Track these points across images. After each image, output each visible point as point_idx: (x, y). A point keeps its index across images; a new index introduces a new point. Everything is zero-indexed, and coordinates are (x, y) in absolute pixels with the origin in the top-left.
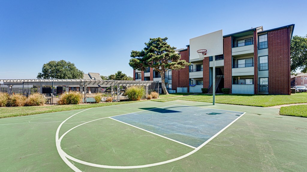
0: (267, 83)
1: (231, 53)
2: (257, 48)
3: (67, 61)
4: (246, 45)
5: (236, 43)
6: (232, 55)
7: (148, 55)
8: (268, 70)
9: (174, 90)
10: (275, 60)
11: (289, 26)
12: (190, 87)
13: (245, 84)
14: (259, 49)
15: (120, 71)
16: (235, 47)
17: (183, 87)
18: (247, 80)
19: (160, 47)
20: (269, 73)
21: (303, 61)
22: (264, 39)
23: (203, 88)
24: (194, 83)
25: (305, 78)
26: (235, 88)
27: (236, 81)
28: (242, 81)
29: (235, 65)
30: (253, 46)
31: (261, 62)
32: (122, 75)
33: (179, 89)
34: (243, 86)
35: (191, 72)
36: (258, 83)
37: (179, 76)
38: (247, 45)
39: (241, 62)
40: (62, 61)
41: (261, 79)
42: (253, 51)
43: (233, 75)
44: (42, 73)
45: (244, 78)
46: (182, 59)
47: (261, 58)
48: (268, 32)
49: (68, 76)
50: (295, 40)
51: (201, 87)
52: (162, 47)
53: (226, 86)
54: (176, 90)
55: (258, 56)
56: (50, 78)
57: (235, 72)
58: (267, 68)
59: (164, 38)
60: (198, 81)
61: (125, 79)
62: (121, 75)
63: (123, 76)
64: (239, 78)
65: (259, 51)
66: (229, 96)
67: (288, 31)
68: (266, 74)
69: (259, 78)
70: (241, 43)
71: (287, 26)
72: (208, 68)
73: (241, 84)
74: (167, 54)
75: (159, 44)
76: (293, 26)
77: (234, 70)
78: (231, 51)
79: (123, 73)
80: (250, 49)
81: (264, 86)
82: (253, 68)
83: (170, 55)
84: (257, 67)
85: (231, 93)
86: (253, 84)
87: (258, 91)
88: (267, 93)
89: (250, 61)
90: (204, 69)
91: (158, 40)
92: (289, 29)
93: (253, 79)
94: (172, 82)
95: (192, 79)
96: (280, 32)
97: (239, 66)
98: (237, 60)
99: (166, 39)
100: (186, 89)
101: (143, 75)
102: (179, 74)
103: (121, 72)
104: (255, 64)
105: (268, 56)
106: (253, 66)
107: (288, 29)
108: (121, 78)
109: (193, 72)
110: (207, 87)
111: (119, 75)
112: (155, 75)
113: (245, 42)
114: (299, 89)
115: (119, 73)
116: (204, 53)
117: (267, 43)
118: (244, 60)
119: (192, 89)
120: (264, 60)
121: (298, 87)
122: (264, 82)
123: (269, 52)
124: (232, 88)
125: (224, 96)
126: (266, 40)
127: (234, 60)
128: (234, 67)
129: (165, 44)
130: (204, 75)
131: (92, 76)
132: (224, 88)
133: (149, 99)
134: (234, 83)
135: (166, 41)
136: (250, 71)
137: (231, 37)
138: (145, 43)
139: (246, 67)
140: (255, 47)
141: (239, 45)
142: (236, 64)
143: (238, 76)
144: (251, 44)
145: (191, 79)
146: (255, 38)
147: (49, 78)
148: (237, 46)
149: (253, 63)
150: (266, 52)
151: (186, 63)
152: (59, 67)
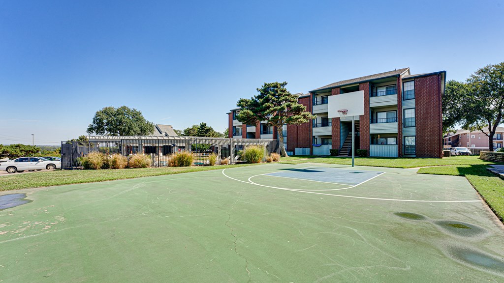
0: (414, 144)
1: (369, 103)
2: (402, 98)
3: (131, 108)
4: (387, 94)
5: (375, 91)
6: (370, 106)
7: (264, 105)
8: (415, 126)
9: (290, 151)
10: (424, 115)
11: (440, 73)
12: (314, 147)
13: (387, 144)
14: (404, 100)
15: (205, 122)
16: (374, 96)
17: (304, 147)
18: (389, 139)
19: (278, 96)
20: (417, 131)
21: (462, 115)
22: (410, 87)
23: (331, 148)
24: (319, 141)
25: (472, 136)
26: (374, 149)
27: (375, 140)
28: (383, 140)
29: (374, 120)
30: (396, 96)
31: (406, 116)
32: (208, 128)
33: (298, 151)
34: (384, 147)
35: (315, 127)
36: (403, 144)
37: (297, 133)
38: (389, 95)
39: (382, 116)
40: (124, 108)
41: (407, 138)
42: (396, 103)
43: (371, 132)
44: (95, 125)
45: (386, 136)
46: (307, 111)
47: (406, 111)
48: (415, 79)
49: (135, 129)
50: (451, 87)
51: (330, 147)
52: (281, 95)
53: (362, 147)
54: (294, 151)
55: (403, 108)
56: (106, 132)
57: (374, 128)
58: (414, 124)
59: (282, 82)
60: (325, 139)
61: (211, 134)
62: (206, 129)
63: (208, 130)
64: (379, 136)
65: (404, 102)
66: (366, 159)
67: (439, 78)
68: (413, 131)
69: (405, 137)
70: (382, 91)
71: (437, 73)
72: (339, 123)
73: (382, 144)
74: (289, 104)
75: (277, 92)
76: (444, 73)
77: (372, 126)
78: (369, 102)
79: (208, 125)
80: (393, 100)
81: (411, 147)
82: (396, 124)
83: (292, 107)
84: (402, 124)
85: (369, 155)
86: (397, 144)
87: (403, 153)
88: (415, 156)
89: (393, 115)
90: (333, 123)
91: (276, 86)
92: (441, 75)
93: (396, 137)
94: (287, 141)
95: (316, 137)
96: (429, 79)
97: (379, 121)
98: (377, 113)
99: (285, 84)
100: (307, 150)
101: (244, 129)
102: (297, 130)
103: (205, 125)
104: (399, 119)
105: (415, 108)
106: (396, 122)
107: (438, 76)
108: (206, 133)
109: (317, 127)
110: (337, 148)
111: (203, 129)
112: (263, 130)
113: (387, 91)
114: (458, 151)
115: (203, 126)
116: (344, 112)
117: (413, 92)
118: (385, 113)
119: (316, 150)
120: (410, 114)
121: (458, 149)
122: (410, 141)
123: (417, 104)
124: (369, 149)
125: (361, 159)
126: (413, 88)
127: (372, 113)
128: (372, 122)
129: (284, 91)
130: (332, 132)
131: (162, 130)
132: (359, 148)
133: (269, 161)
134: (372, 143)
135: (285, 87)
136: (393, 127)
137: (368, 83)
138: (257, 89)
139: (387, 122)
140: (399, 97)
141: (379, 94)
142: (375, 118)
143: (378, 134)
144: (394, 94)
145: (314, 136)
146: (399, 87)
147: (104, 132)
148: (376, 95)
149: (396, 118)
150: (412, 103)
151: (310, 115)
152: (120, 116)
